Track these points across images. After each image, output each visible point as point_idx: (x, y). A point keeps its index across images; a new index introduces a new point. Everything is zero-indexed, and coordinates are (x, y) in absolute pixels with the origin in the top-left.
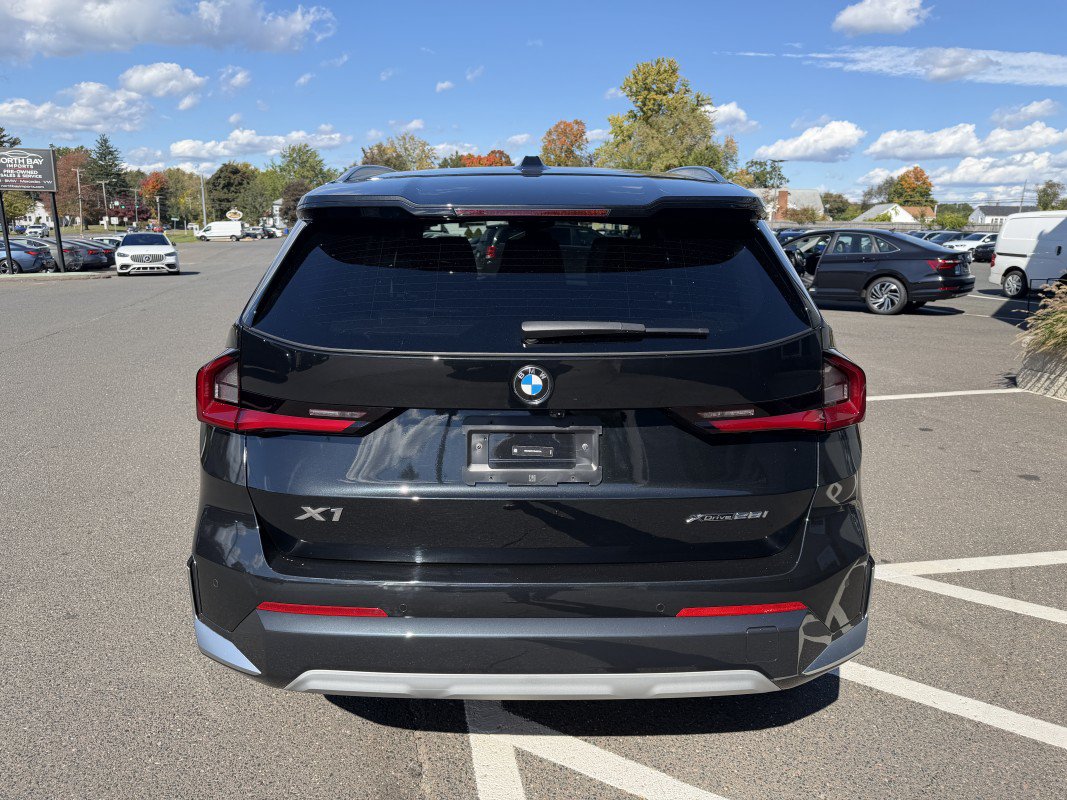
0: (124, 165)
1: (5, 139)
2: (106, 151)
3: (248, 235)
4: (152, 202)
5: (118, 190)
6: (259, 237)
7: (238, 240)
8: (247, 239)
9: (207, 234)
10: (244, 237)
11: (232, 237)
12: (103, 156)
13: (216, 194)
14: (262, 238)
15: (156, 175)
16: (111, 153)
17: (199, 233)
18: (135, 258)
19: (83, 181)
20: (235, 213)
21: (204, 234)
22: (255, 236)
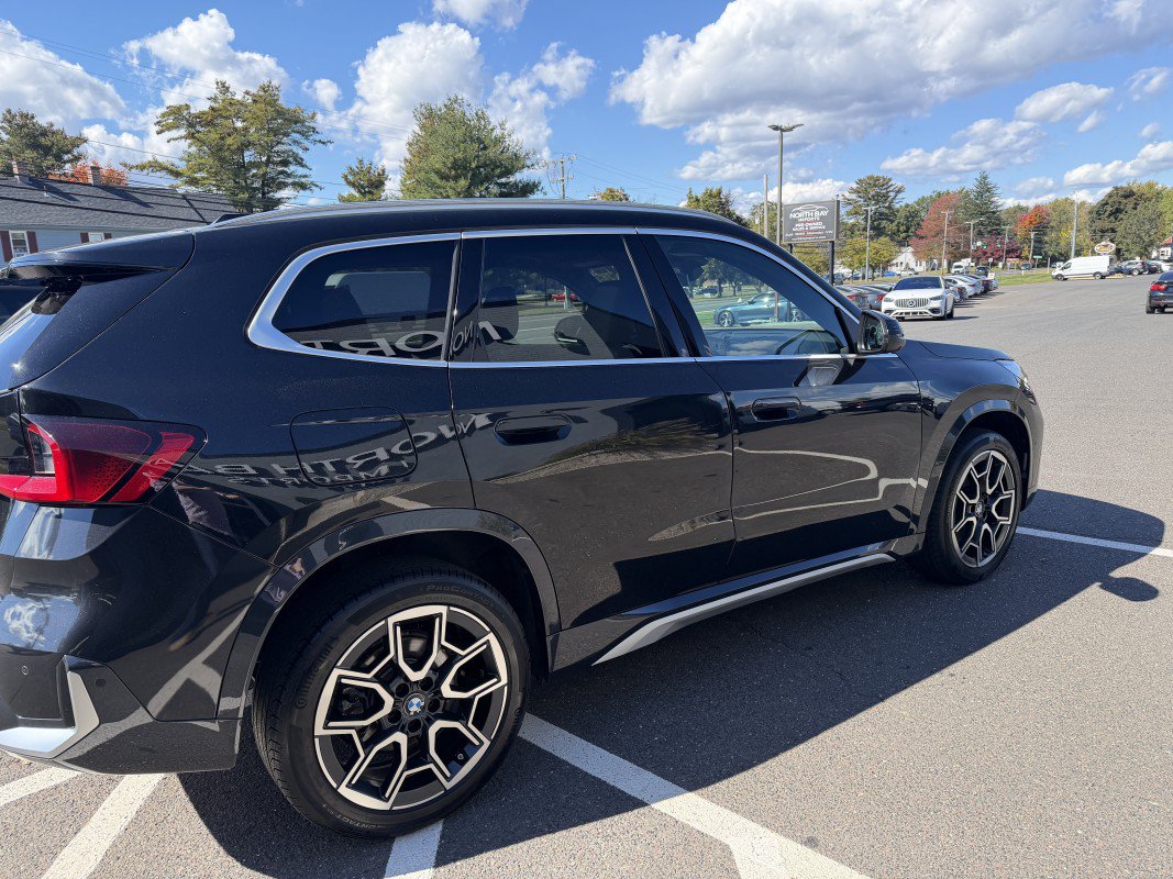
0: (1000, 202)
1: (891, 188)
2: (985, 189)
3: (1119, 271)
4: (1026, 240)
5: (989, 229)
6: (1136, 273)
7: (1103, 277)
8: (1116, 276)
9: (1065, 273)
10: (1111, 274)
11: (1095, 274)
12: (980, 194)
13: (1099, 225)
14: (1140, 273)
15: (1037, 207)
16: (988, 190)
17: (1057, 272)
18: (900, 303)
19: (951, 224)
20: (1106, 246)
21: (1061, 272)
22: (1130, 272)
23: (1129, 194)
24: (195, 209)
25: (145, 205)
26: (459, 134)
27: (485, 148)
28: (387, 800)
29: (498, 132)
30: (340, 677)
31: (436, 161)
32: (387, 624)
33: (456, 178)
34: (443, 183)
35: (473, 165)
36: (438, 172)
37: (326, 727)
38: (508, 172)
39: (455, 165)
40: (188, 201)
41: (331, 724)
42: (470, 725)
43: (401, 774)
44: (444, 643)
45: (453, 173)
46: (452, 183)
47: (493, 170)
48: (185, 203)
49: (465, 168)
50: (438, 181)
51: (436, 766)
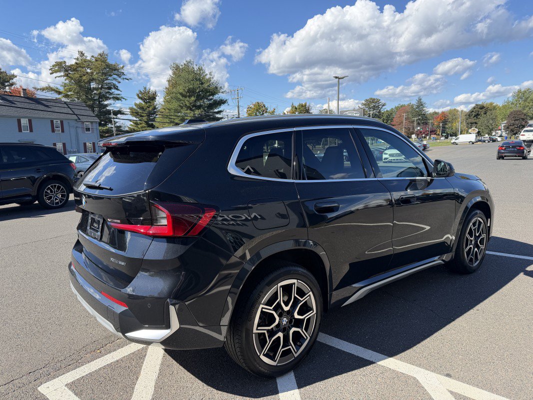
0: (427, 110)
1: (380, 104)
2: (420, 104)
3: (479, 141)
4: (438, 127)
5: (422, 122)
6: (487, 142)
7: (473, 143)
8: (479, 143)
9: (456, 141)
10: (476, 142)
11: (469, 142)
12: (418, 107)
13: (470, 121)
14: (489, 142)
15: (443, 113)
16: (422, 105)
17: (453, 141)
18: (391, 155)
19: (406, 119)
20: (474, 130)
21: (455, 141)
22: (484, 141)
23: (482, 107)
24: (70, 109)
25: (47, 106)
26: (191, 77)
27: (202, 84)
28: (275, 361)
29: (208, 77)
30: (263, 308)
31: (181, 89)
32: (278, 286)
33: (190, 97)
34: (183, 99)
35: (197, 91)
36: (181, 94)
37: (257, 329)
38: (213, 94)
39: (189, 91)
40: (67, 105)
41: (259, 328)
42: (303, 330)
43: (281, 350)
44: (296, 295)
45: (188, 94)
46: (188, 99)
47: (206, 93)
48: (65, 106)
49: (193, 92)
50: (181, 97)
51: (292, 346)
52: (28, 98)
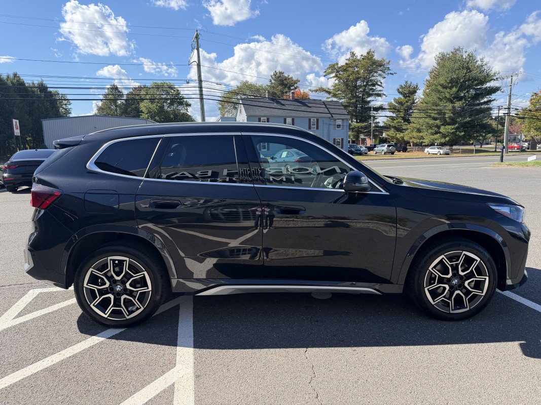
24: (327, 108)
26: (457, 65)
27: (470, 71)
29: (479, 63)
31: (442, 80)
33: (451, 88)
34: (444, 90)
35: (461, 81)
36: (442, 85)
38: (482, 83)
39: (452, 81)
40: (325, 105)
45: (450, 85)
46: (448, 90)
47: (473, 82)
49: (457, 82)
50: (442, 90)
52: (297, 100)
